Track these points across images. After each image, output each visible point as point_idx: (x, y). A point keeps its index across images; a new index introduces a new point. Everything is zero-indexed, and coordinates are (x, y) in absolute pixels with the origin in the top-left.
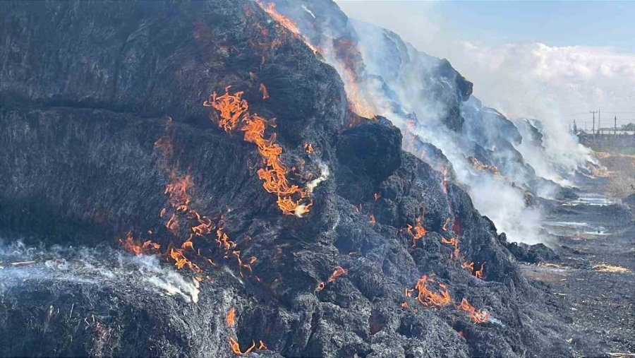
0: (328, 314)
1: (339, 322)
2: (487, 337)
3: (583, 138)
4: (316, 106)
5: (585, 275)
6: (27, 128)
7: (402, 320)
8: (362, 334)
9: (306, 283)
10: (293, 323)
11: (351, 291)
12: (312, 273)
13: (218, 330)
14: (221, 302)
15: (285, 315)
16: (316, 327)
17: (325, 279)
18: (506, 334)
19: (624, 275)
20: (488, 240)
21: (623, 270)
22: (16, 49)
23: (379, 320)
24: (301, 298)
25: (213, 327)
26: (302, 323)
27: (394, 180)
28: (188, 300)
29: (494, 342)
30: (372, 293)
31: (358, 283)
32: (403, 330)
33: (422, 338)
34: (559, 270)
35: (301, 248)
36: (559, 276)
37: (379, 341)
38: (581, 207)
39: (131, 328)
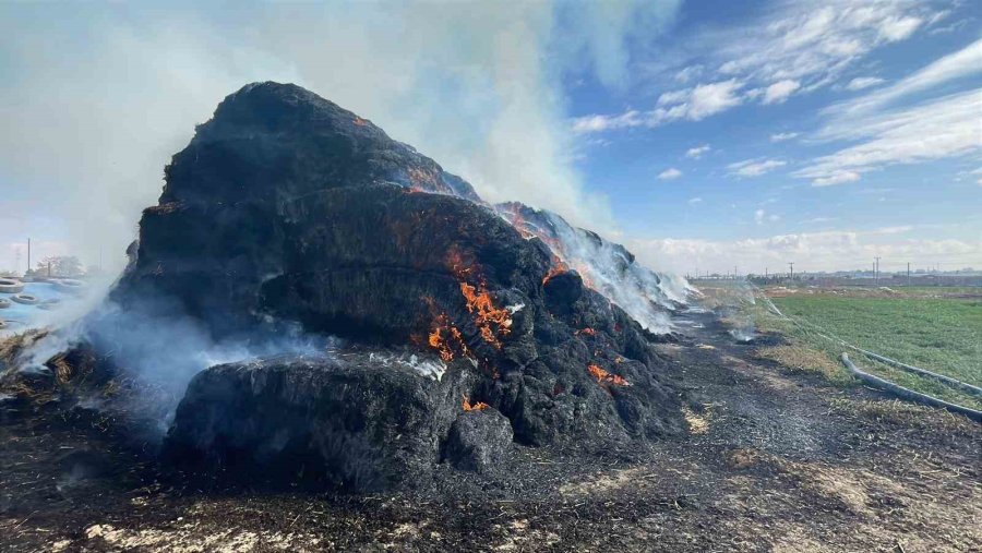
0: (528, 382)
1: (535, 388)
2: (627, 396)
3: (691, 281)
4: (518, 263)
5: (690, 351)
6: (364, 279)
7: (575, 386)
8: (549, 395)
9: (513, 366)
10: (505, 390)
11: (543, 368)
12: (516, 360)
13: (454, 396)
14: (459, 377)
15: (500, 385)
16: (521, 391)
17: (524, 363)
18: (639, 395)
19: (713, 350)
20: (634, 334)
21: (712, 347)
22: (359, 237)
23: (561, 386)
24: (510, 375)
25: (451, 394)
26: (510, 389)
27: (579, 304)
28: (434, 379)
29: (631, 400)
30: (557, 370)
31: (548, 364)
32: (575, 392)
33: (586, 398)
34: (677, 348)
35: (509, 345)
36: (677, 351)
37: (559, 399)
38: (691, 313)
39: (392, 398)
